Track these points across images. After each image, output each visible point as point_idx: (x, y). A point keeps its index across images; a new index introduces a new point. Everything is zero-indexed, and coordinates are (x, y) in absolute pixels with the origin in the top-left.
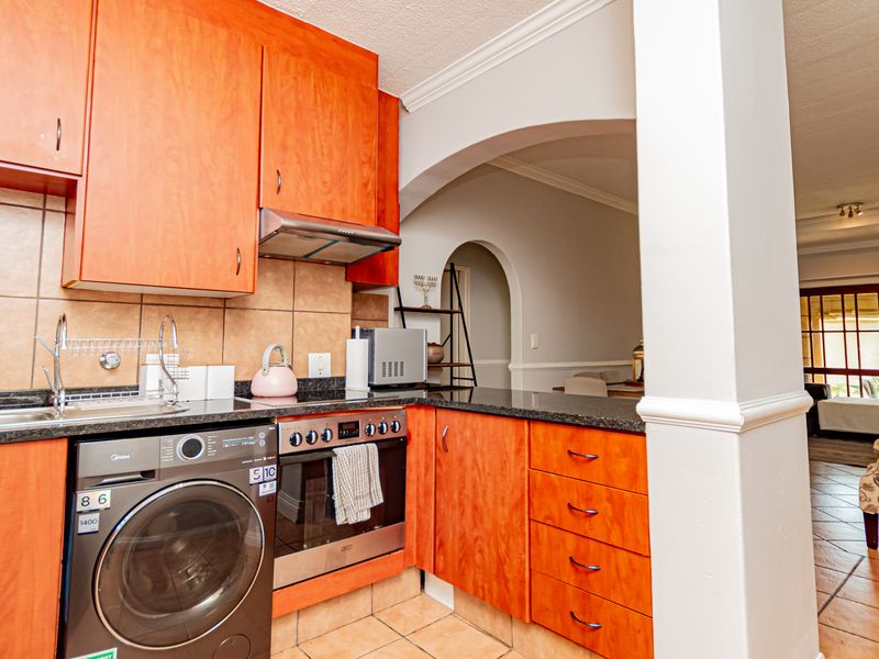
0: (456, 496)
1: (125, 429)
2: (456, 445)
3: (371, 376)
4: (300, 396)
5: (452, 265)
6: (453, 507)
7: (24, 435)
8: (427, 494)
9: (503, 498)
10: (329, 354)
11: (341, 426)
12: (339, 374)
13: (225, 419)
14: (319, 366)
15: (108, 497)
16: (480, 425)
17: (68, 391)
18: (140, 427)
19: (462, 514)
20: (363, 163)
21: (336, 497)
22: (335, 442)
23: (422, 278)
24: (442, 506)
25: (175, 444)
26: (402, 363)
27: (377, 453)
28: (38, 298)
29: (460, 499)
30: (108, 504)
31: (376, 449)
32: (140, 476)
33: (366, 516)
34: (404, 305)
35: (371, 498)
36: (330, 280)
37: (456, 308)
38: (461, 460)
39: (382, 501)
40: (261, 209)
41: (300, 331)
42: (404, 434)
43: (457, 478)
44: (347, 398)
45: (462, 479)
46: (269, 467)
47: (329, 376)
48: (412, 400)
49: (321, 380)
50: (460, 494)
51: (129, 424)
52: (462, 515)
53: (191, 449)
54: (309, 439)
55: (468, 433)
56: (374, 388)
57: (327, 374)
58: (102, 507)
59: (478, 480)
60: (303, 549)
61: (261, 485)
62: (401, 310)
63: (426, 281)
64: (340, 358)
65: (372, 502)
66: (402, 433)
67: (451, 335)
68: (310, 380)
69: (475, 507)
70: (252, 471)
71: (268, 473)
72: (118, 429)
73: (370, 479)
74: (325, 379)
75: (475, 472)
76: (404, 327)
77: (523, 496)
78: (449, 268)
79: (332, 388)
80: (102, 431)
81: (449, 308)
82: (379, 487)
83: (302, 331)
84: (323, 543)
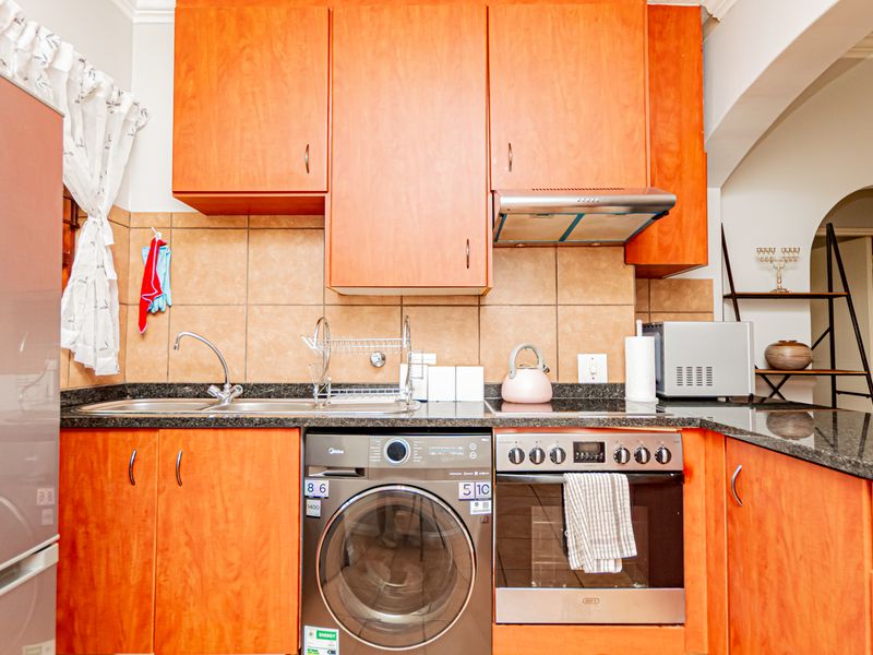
0: (754, 575)
1: (340, 425)
2: (752, 495)
3: (659, 384)
4: (556, 404)
5: (830, 228)
6: (752, 591)
7: (264, 423)
8: (719, 558)
9: (825, 606)
10: (605, 356)
11: (577, 446)
12: (618, 381)
13: (433, 425)
14: (592, 370)
15: (327, 487)
16: (787, 476)
17: (333, 386)
18: (353, 424)
19: (764, 605)
20: (626, 107)
21: (569, 534)
22: (569, 464)
23: (772, 251)
24: (737, 584)
25: (383, 445)
26: (709, 369)
27: (627, 487)
28: (324, 305)
29: (759, 581)
30: (326, 494)
31: (626, 483)
32: (354, 472)
33: (613, 568)
34: (737, 290)
35: (620, 546)
36: (604, 265)
37: (838, 288)
38: (760, 522)
39: (635, 553)
40: (493, 192)
41: (566, 328)
42: (679, 468)
43: (755, 548)
44: (627, 412)
45: (763, 552)
46: (482, 484)
47: (605, 381)
48: (691, 421)
49: (593, 385)
50: (760, 574)
51: (342, 421)
52: (764, 608)
53: (396, 452)
54: (553, 456)
55: (769, 484)
56: (664, 400)
57: (602, 378)
58: (322, 495)
59: (785, 561)
60: (530, 586)
61: (472, 503)
62: (734, 297)
63: (778, 255)
64: (618, 360)
65: (622, 551)
66: (675, 465)
67: (831, 330)
68: (580, 386)
69: (782, 605)
70: (461, 485)
71: (481, 490)
72: (333, 425)
73: (617, 520)
74: (599, 386)
75: (781, 547)
76: (738, 319)
77: (861, 615)
78: (824, 233)
79: (609, 397)
80: (321, 425)
81: (825, 291)
82: (631, 533)
83: (568, 328)
84: (558, 585)
